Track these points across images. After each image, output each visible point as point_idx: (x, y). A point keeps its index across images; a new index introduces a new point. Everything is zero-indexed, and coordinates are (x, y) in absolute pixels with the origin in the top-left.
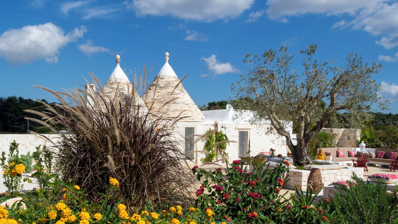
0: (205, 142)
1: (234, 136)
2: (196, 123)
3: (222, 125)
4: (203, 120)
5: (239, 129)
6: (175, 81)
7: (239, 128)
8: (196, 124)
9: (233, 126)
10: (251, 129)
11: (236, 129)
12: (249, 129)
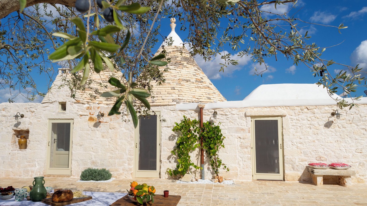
0: (175, 141)
1: (243, 130)
2: (160, 107)
3: (213, 109)
4: (175, 103)
5: (252, 117)
6: (173, 52)
7: (253, 115)
8: (160, 110)
9: (240, 111)
10: (285, 116)
11: (246, 116)
12: (282, 116)
